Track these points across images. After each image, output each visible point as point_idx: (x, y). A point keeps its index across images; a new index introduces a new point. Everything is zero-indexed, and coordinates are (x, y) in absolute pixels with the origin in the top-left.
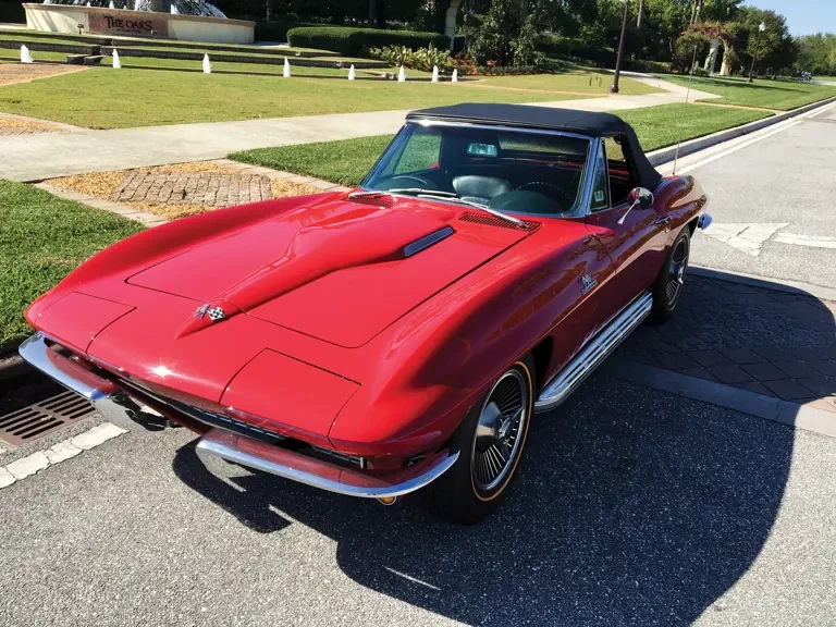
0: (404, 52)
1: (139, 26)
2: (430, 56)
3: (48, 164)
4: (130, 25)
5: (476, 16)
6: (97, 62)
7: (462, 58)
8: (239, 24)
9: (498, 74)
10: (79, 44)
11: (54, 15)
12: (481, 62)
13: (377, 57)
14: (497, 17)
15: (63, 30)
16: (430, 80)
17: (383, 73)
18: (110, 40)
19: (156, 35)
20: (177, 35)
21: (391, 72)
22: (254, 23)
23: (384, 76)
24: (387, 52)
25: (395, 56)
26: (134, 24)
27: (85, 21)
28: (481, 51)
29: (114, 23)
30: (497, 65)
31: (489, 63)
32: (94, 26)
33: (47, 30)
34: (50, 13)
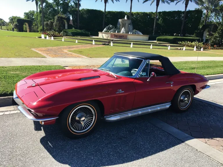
0: (188, 43)
1: (121, 37)
2: (196, 44)
3: (72, 64)
4: (119, 36)
5: (213, 33)
6: (108, 45)
7: (206, 44)
8: (145, 36)
9: (217, 49)
10: (107, 41)
11: (104, 34)
12: (212, 46)
13: (180, 44)
14: (219, 33)
15: (105, 38)
16: (193, 50)
17: (179, 48)
18: (113, 40)
19: (124, 39)
20: (129, 39)
21: (182, 48)
22: (149, 36)
23: (179, 49)
24: (183, 43)
25: (185, 44)
26: (120, 36)
27: (109, 36)
28: (213, 42)
29: (116, 36)
30: (217, 47)
31: (215, 46)
32: (111, 37)
33: (102, 38)
34: (103, 34)
